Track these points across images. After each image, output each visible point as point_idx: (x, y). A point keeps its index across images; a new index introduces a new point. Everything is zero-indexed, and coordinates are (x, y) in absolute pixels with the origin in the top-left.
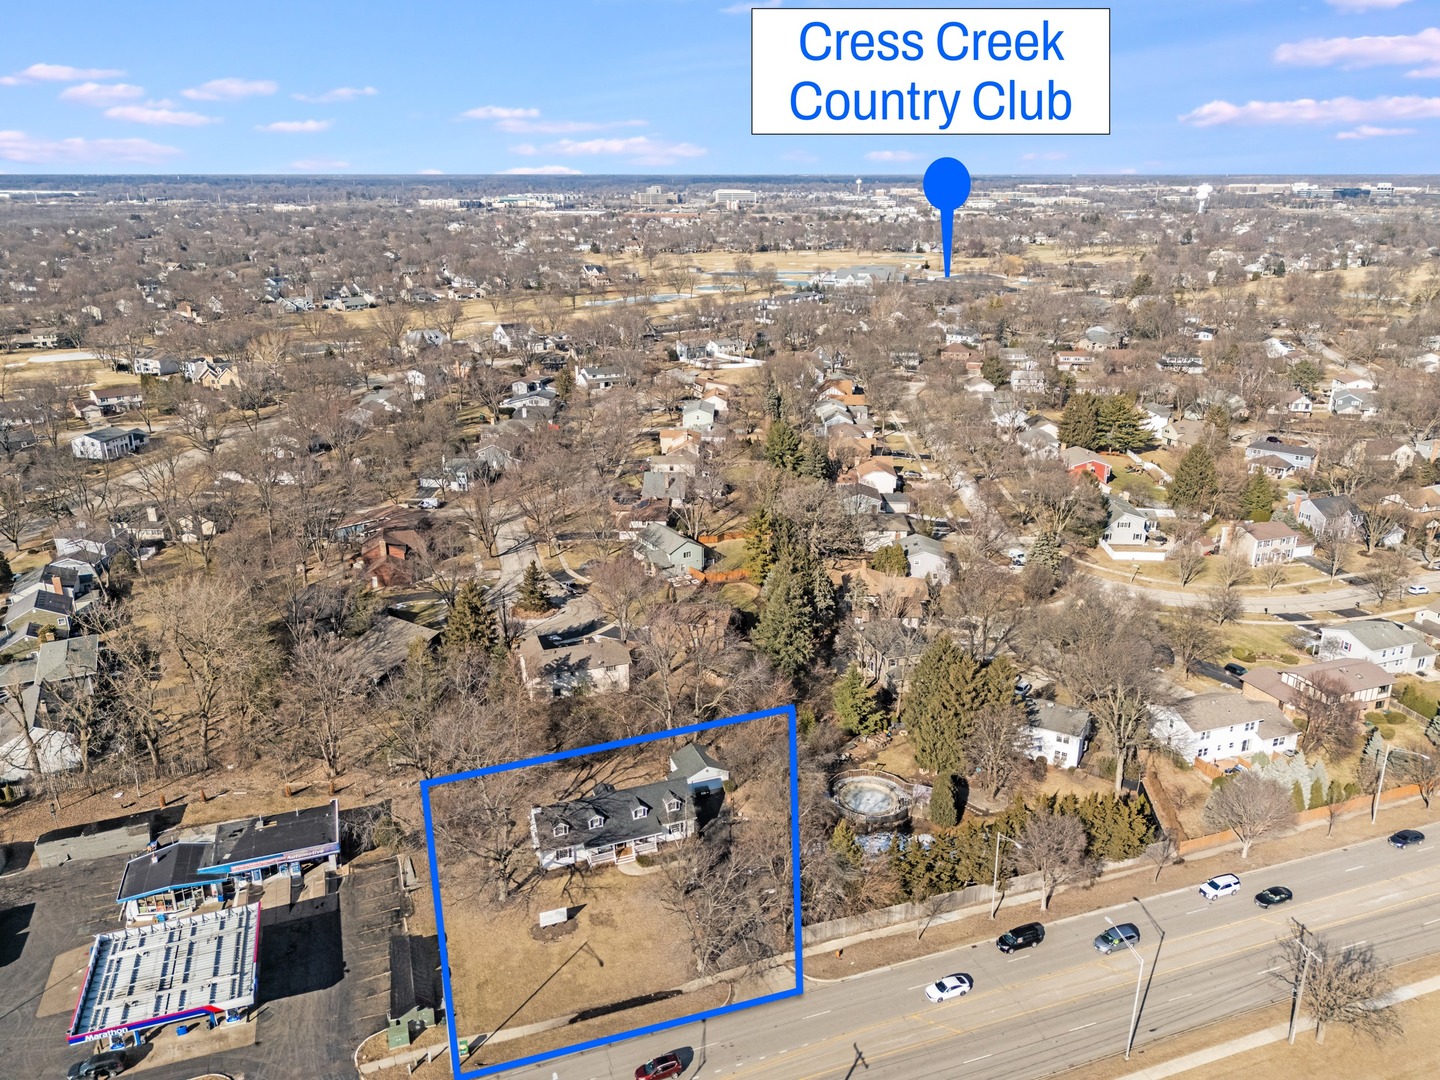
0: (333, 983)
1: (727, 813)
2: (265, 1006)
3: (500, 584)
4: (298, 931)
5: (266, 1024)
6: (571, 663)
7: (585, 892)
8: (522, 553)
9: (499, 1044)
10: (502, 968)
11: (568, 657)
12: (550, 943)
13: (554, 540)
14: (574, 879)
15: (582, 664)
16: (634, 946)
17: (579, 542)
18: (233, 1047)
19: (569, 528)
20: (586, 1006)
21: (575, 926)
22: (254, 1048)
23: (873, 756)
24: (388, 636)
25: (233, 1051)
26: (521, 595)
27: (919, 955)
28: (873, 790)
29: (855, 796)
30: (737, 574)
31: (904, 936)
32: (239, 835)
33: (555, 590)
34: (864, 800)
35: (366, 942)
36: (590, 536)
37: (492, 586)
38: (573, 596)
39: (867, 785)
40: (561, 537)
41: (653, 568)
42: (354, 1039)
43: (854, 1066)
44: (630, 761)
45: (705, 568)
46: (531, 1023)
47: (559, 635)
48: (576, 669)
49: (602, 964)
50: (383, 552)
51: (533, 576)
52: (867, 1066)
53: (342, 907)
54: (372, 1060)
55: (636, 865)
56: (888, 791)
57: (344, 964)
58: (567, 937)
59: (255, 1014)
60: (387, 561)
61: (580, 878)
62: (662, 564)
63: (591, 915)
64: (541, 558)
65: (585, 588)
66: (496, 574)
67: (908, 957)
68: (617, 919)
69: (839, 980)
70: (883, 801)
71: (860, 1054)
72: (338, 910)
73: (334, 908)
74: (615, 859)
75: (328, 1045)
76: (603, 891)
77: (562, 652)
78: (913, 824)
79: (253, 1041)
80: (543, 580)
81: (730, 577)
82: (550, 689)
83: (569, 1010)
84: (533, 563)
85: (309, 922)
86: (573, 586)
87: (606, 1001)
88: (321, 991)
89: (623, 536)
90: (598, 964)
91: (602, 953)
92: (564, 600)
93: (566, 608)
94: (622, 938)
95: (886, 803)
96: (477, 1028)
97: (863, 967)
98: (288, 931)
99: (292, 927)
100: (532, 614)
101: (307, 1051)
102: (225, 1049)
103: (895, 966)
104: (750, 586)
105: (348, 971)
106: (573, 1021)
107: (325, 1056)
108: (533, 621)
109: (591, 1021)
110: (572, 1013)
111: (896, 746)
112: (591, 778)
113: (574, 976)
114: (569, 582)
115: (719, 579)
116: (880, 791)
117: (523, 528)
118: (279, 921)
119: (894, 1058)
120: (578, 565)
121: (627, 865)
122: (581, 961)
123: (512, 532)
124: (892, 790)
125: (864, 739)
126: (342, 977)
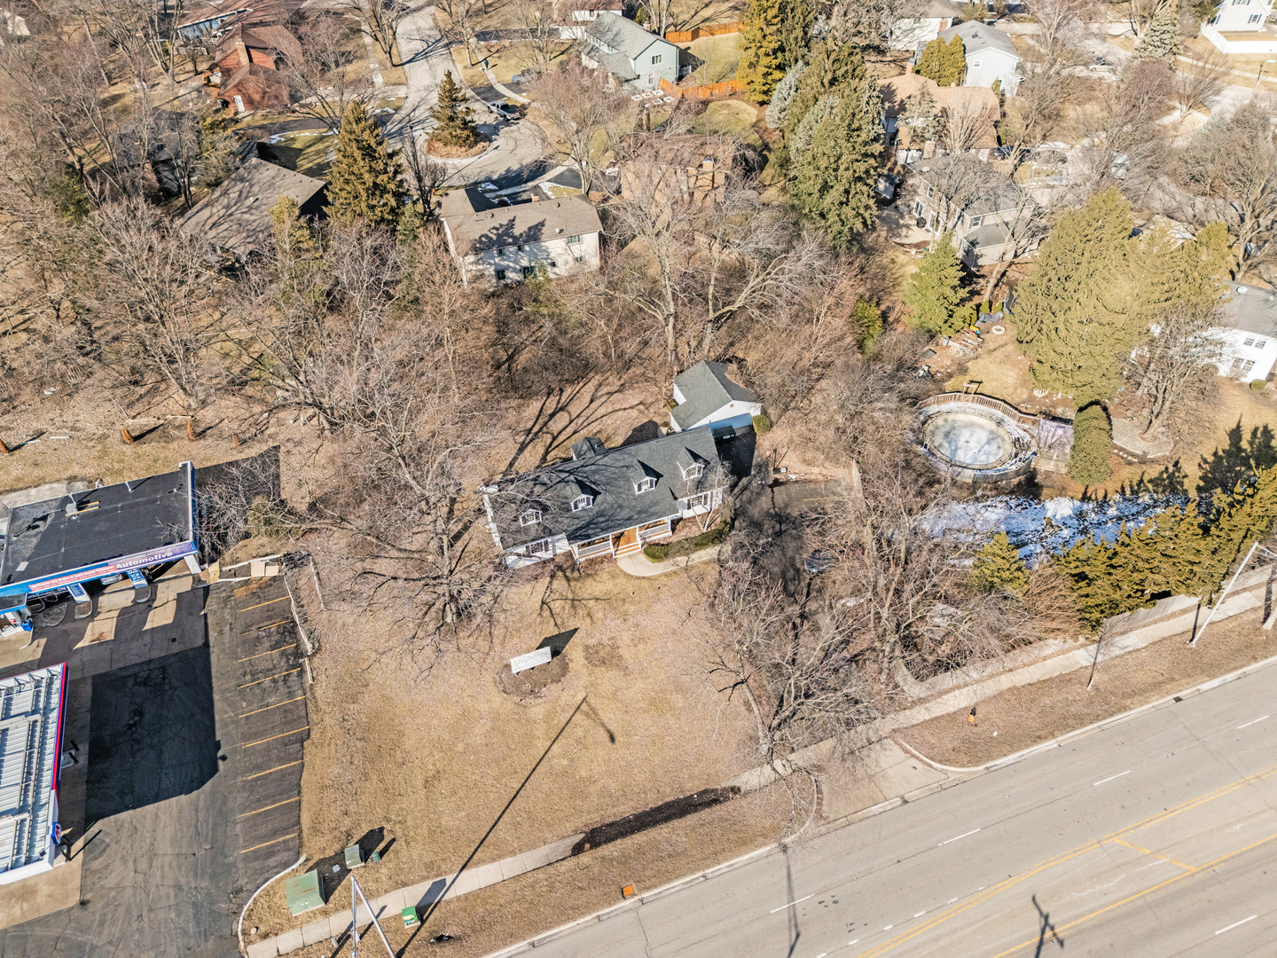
0: (201, 783)
1: (762, 467)
2: (94, 829)
3: (408, 106)
4: (145, 684)
5: (96, 865)
6: (517, 231)
7: (573, 607)
8: (433, 60)
9: (466, 897)
10: (460, 747)
11: (511, 223)
12: (529, 700)
13: (473, 40)
14: (556, 584)
15: (534, 234)
16: (657, 704)
17: (506, 43)
18: (44, 912)
19: (492, 23)
20: (595, 819)
21: (565, 669)
22: (77, 913)
23: (963, 370)
24: (255, 189)
25: (43, 921)
26: (437, 124)
27: (1097, 718)
28: (970, 425)
29: (947, 435)
30: (725, 88)
31: (1064, 680)
32: (43, 526)
33: (483, 115)
34: (961, 443)
35: (250, 703)
36: (522, 34)
37: (397, 109)
38: (507, 122)
39: (961, 417)
40: (482, 36)
41: (611, 80)
42: (238, 891)
43: (1041, 942)
44: (614, 382)
45: (680, 78)
46: (513, 853)
47: (493, 182)
48: (525, 242)
49: (612, 739)
50: (244, 59)
51: (451, 94)
52: (1061, 943)
53: (211, 639)
54: (265, 936)
55: (643, 558)
56: (993, 426)
57: (218, 746)
58: (554, 689)
59: (79, 843)
60: (251, 72)
61: (564, 582)
62: (623, 74)
63: (587, 647)
64: (460, 66)
65: (521, 111)
66: (402, 92)
67: (1081, 720)
68: (626, 653)
69: (981, 768)
70: (988, 442)
71: (1047, 918)
72: (206, 645)
73: (200, 642)
74: (612, 550)
75: (195, 905)
76: (601, 605)
77: (502, 216)
78: (1039, 479)
79: (76, 899)
80: (465, 100)
81: (716, 92)
82: (491, 271)
83: (569, 826)
84: (449, 75)
85: (162, 666)
86: (505, 107)
87: (626, 810)
88: (183, 797)
89: (566, 34)
90: (606, 738)
91: (611, 717)
92: (495, 130)
93: (500, 141)
94: (636, 689)
95: (994, 446)
96: (430, 866)
97: (1013, 741)
98: (130, 683)
99: (136, 675)
100: (454, 150)
101: (161, 915)
102: (30, 917)
103: (1064, 738)
104: (744, 105)
105: (224, 758)
106: (577, 849)
107: (191, 927)
108: (457, 161)
109: (607, 850)
110: (575, 832)
111: (991, 352)
112: (562, 409)
113: (572, 761)
114: (500, 102)
115: (702, 96)
116: (982, 427)
117: (431, 23)
118: (115, 666)
119: (1100, 925)
120: (509, 77)
121: (631, 560)
122: (580, 732)
123: (418, 29)
124: (999, 423)
125: (944, 342)
126: (215, 770)
